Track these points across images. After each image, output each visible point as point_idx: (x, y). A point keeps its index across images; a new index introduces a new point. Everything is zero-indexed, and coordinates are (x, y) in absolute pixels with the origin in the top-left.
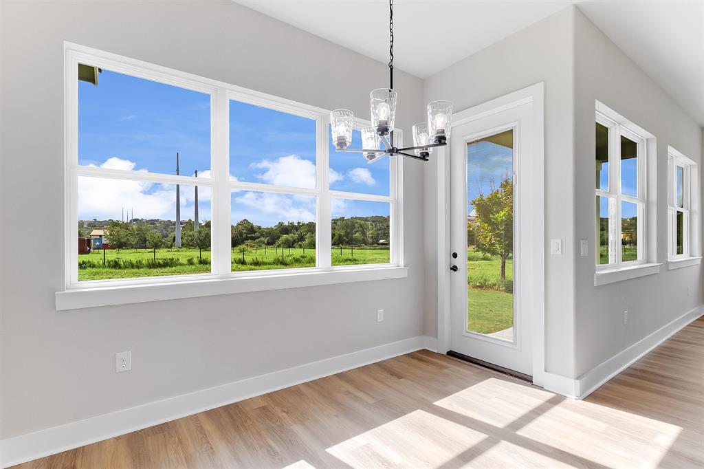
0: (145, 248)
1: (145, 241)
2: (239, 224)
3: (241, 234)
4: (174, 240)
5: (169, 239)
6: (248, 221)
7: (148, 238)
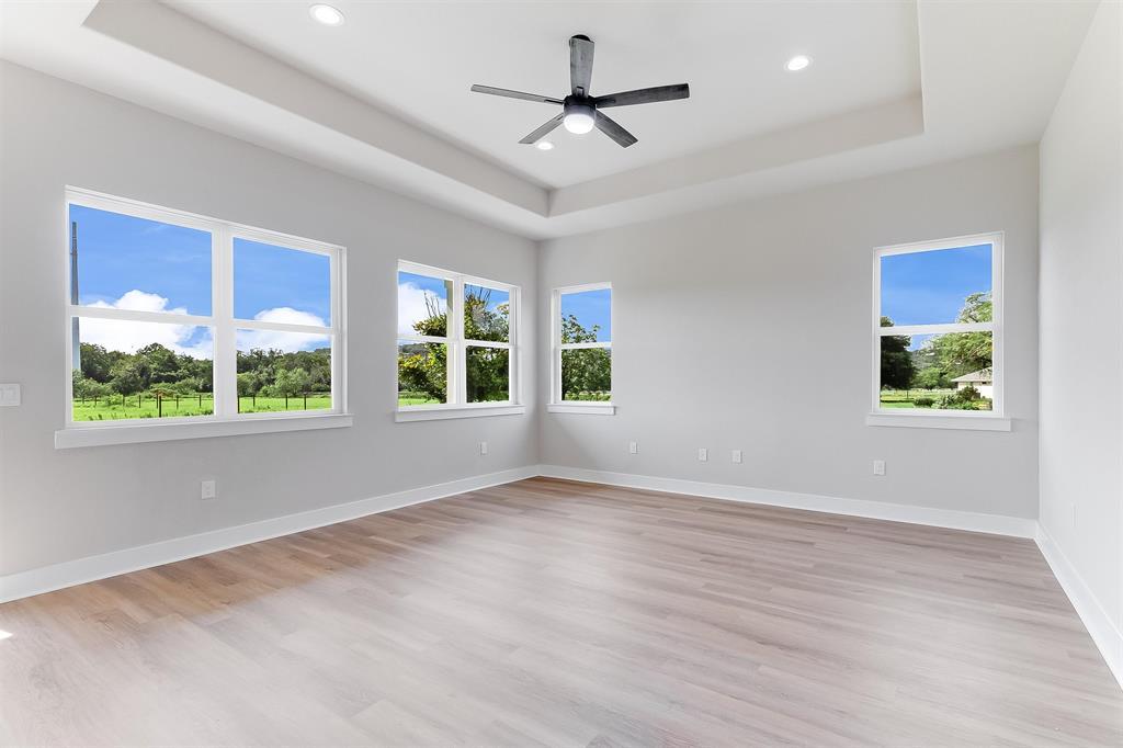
2: (141, 353)
3: (144, 371)
6: (161, 347)
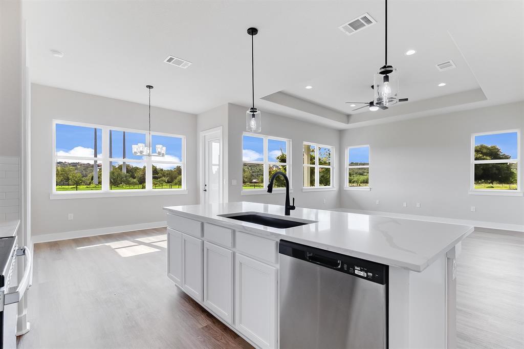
0: (68, 185)
1: (68, 179)
4: (92, 179)
5: (87, 178)
7: (70, 177)
